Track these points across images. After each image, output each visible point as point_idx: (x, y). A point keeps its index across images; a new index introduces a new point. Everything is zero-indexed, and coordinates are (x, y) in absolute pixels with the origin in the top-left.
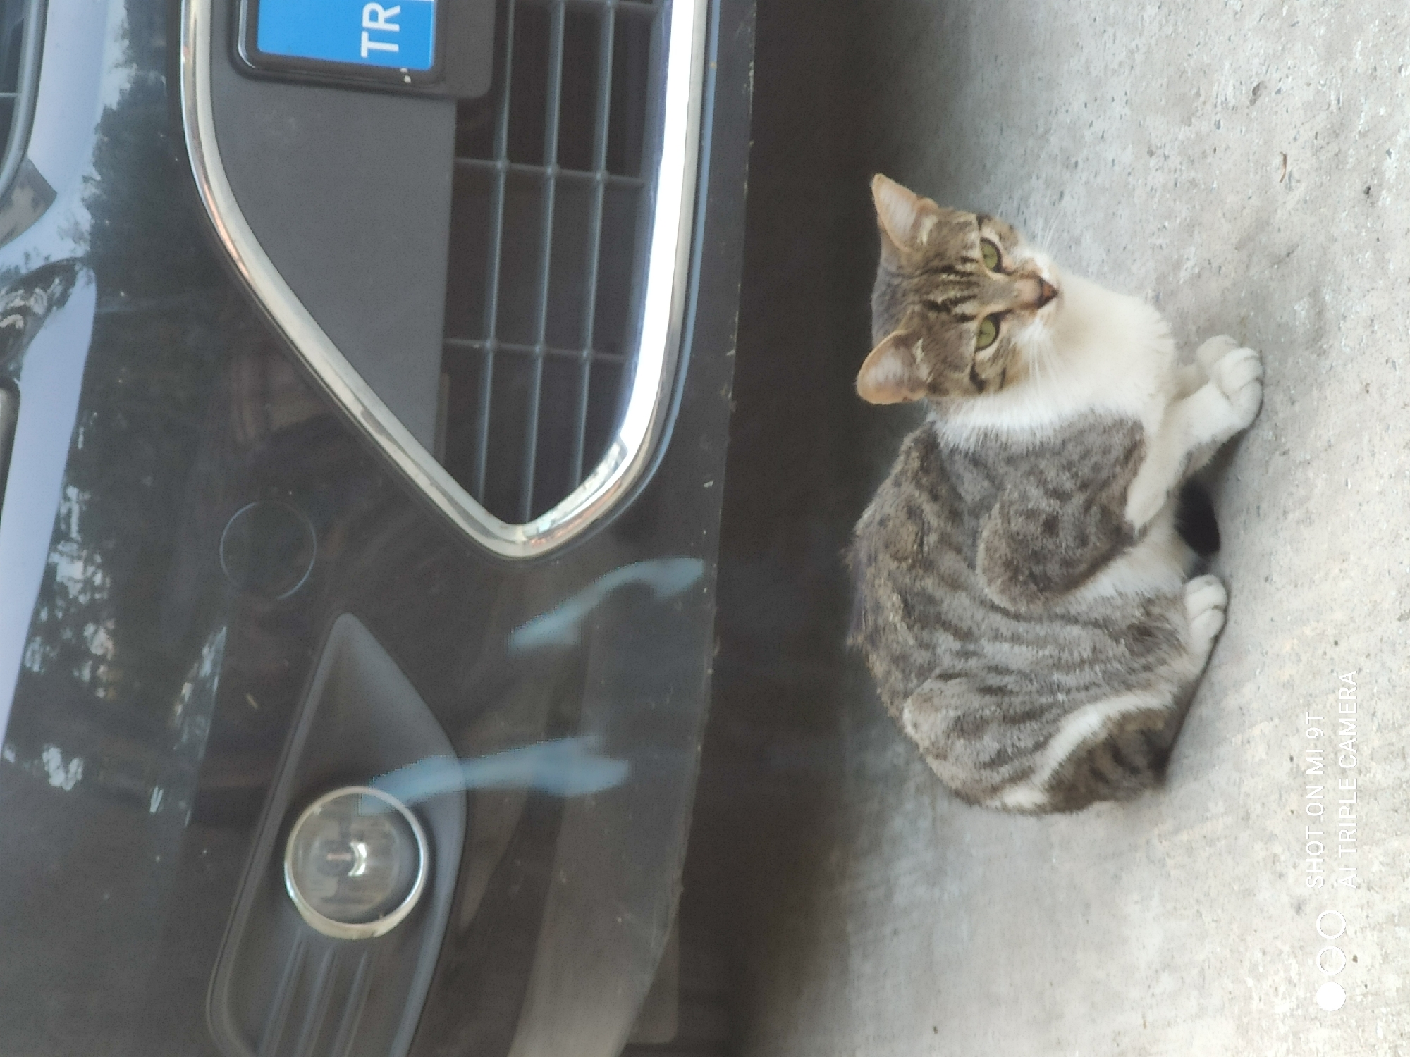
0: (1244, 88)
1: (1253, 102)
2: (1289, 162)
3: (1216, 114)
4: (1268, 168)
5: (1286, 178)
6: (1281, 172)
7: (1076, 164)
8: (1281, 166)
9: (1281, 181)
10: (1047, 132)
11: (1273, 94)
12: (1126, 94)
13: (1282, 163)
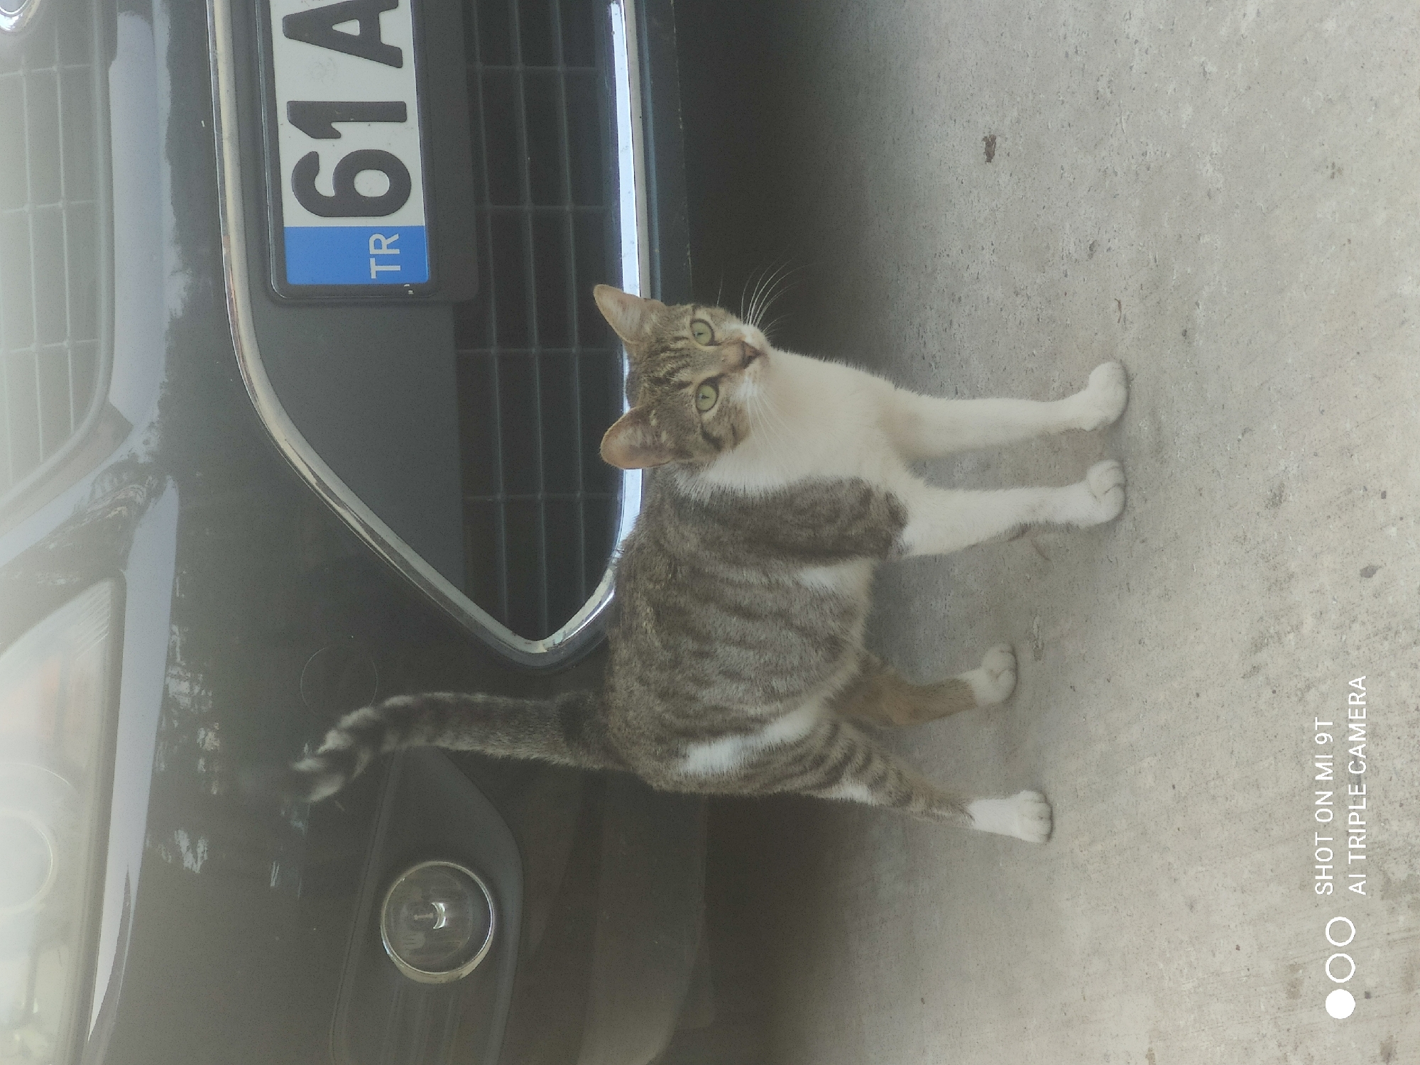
0: (1082, 244)
1: (1091, 256)
2: (1123, 307)
3: (1063, 265)
4: (1108, 311)
5: (1122, 320)
6: (1118, 314)
7: (960, 299)
8: (1117, 310)
9: (1119, 322)
10: (934, 271)
11: (1105, 251)
12: (992, 244)
13: (1117, 307)
